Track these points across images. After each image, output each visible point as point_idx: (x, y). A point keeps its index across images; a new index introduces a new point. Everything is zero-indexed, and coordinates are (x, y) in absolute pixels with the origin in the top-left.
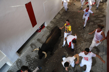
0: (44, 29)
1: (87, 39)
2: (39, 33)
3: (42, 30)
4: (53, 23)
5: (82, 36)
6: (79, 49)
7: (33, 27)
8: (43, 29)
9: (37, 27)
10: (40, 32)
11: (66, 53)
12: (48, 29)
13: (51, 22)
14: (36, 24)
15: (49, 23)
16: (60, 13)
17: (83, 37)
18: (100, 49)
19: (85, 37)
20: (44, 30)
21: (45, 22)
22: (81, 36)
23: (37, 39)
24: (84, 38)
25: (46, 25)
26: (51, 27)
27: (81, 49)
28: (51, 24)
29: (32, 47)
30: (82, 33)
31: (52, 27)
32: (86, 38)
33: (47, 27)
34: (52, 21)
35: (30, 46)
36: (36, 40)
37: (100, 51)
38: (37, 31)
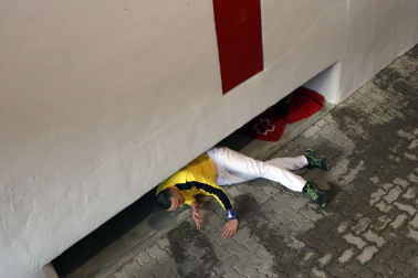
0: (314, 127)
4: (402, 87)
7: (227, 87)
8: (305, 122)
9: (257, 96)
12: (342, 127)
13: (387, 78)
14: (259, 68)
15: (364, 80)
20: (310, 131)
21: (324, 74)
25: (333, 95)
26: (376, 119)
28: (379, 97)
29: (177, 252)
31: (386, 119)
33: (340, 114)
34: (398, 67)
35: (165, 243)
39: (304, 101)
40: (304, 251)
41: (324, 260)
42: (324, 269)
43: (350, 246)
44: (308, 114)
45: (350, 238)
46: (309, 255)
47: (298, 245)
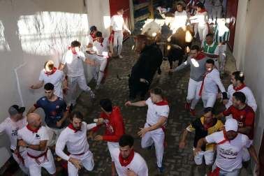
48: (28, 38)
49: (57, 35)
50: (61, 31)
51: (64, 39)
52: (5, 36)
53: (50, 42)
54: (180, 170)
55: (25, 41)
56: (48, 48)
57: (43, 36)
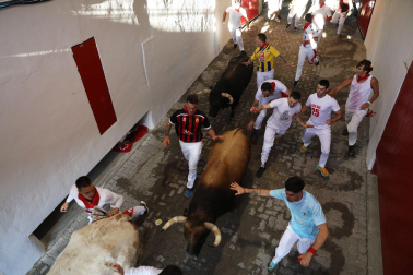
0: (146, 141)
1: (305, 174)
2: (127, 155)
3: (136, 145)
5: (289, 164)
6: (279, 212)
7: (102, 132)
8: (141, 140)
9: (117, 133)
10: (128, 150)
11: (230, 232)
12: (158, 138)
14: (114, 120)
15: (163, 116)
16: (204, 79)
17: (291, 168)
18: (354, 211)
19: (298, 168)
20: (145, 143)
21: (145, 116)
22: (285, 163)
23: (116, 178)
24: (296, 171)
25: (151, 125)
27: (285, 214)
30: (289, 154)
32: (301, 172)
33: (155, 133)
34: (176, 107)
36: (111, 181)
37: (356, 217)
38: (118, 149)
39: (138, 131)
40: (153, 196)
41: (163, 198)
42: (164, 201)
43: (172, 188)
44: (142, 136)
45: (172, 185)
46: (156, 197)
47: (150, 194)
48: (156, 12)
49: (184, 11)
50: (188, 7)
51: (191, 16)
52: (134, 9)
53: (176, 18)
54: (294, 155)
55: (153, 15)
56: (174, 24)
57: (170, 12)
